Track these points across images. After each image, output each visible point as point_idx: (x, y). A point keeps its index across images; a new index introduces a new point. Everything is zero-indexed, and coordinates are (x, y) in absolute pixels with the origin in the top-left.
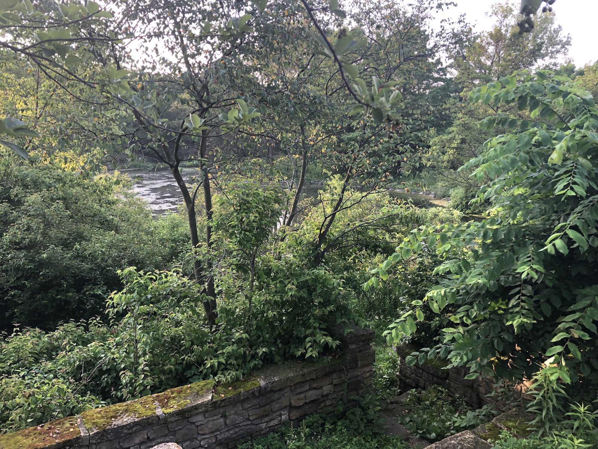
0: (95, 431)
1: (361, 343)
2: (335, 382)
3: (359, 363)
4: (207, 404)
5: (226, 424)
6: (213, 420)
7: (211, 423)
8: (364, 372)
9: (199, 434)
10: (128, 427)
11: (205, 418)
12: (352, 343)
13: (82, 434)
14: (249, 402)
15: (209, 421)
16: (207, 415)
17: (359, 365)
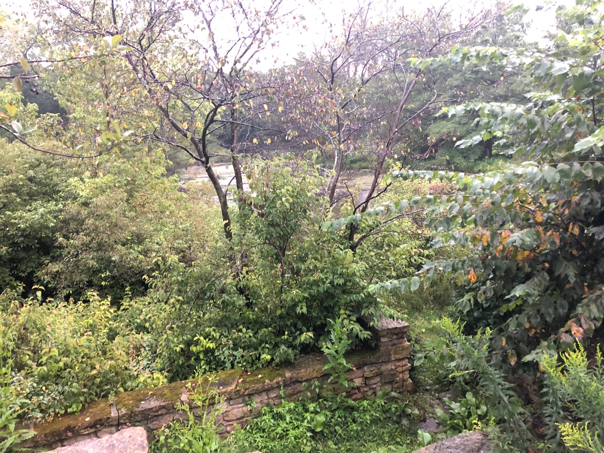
0: (124, 412)
1: (395, 337)
2: (367, 374)
3: (392, 356)
4: (231, 392)
5: (251, 412)
6: (238, 408)
7: (236, 410)
8: (399, 366)
9: (224, 420)
10: (154, 409)
11: (230, 405)
12: (384, 336)
13: (112, 415)
14: (274, 391)
15: (234, 408)
16: (231, 402)
17: (393, 359)
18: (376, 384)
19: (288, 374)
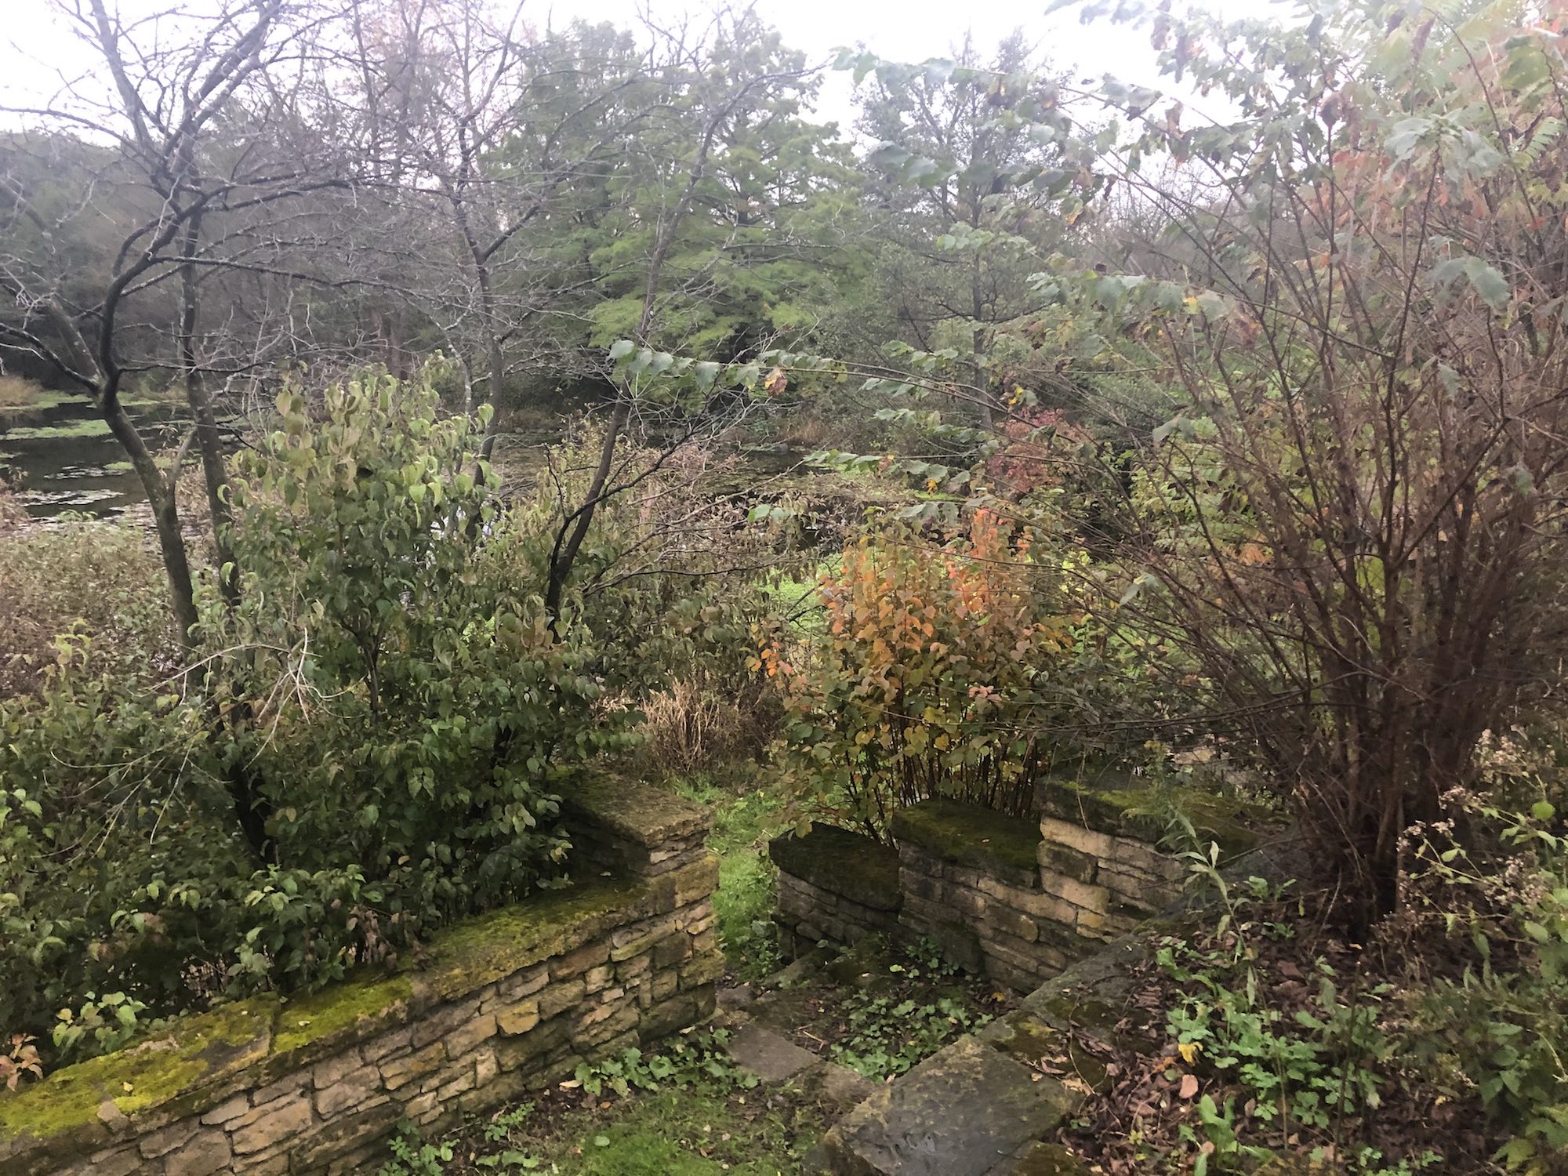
1: (682, 846)
2: (618, 955)
3: (678, 897)
4: (255, 1064)
5: (317, 1115)
6: (276, 1110)
7: (271, 1118)
8: (693, 920)
9: (234, 1154)
11: (252, 1106)
12: (657, 848)
14: (381, 1042)
15: (265, 1114)
16: (257, 1097)
17: (679, 904)
18: (637, 976)
19: (417, 987)
